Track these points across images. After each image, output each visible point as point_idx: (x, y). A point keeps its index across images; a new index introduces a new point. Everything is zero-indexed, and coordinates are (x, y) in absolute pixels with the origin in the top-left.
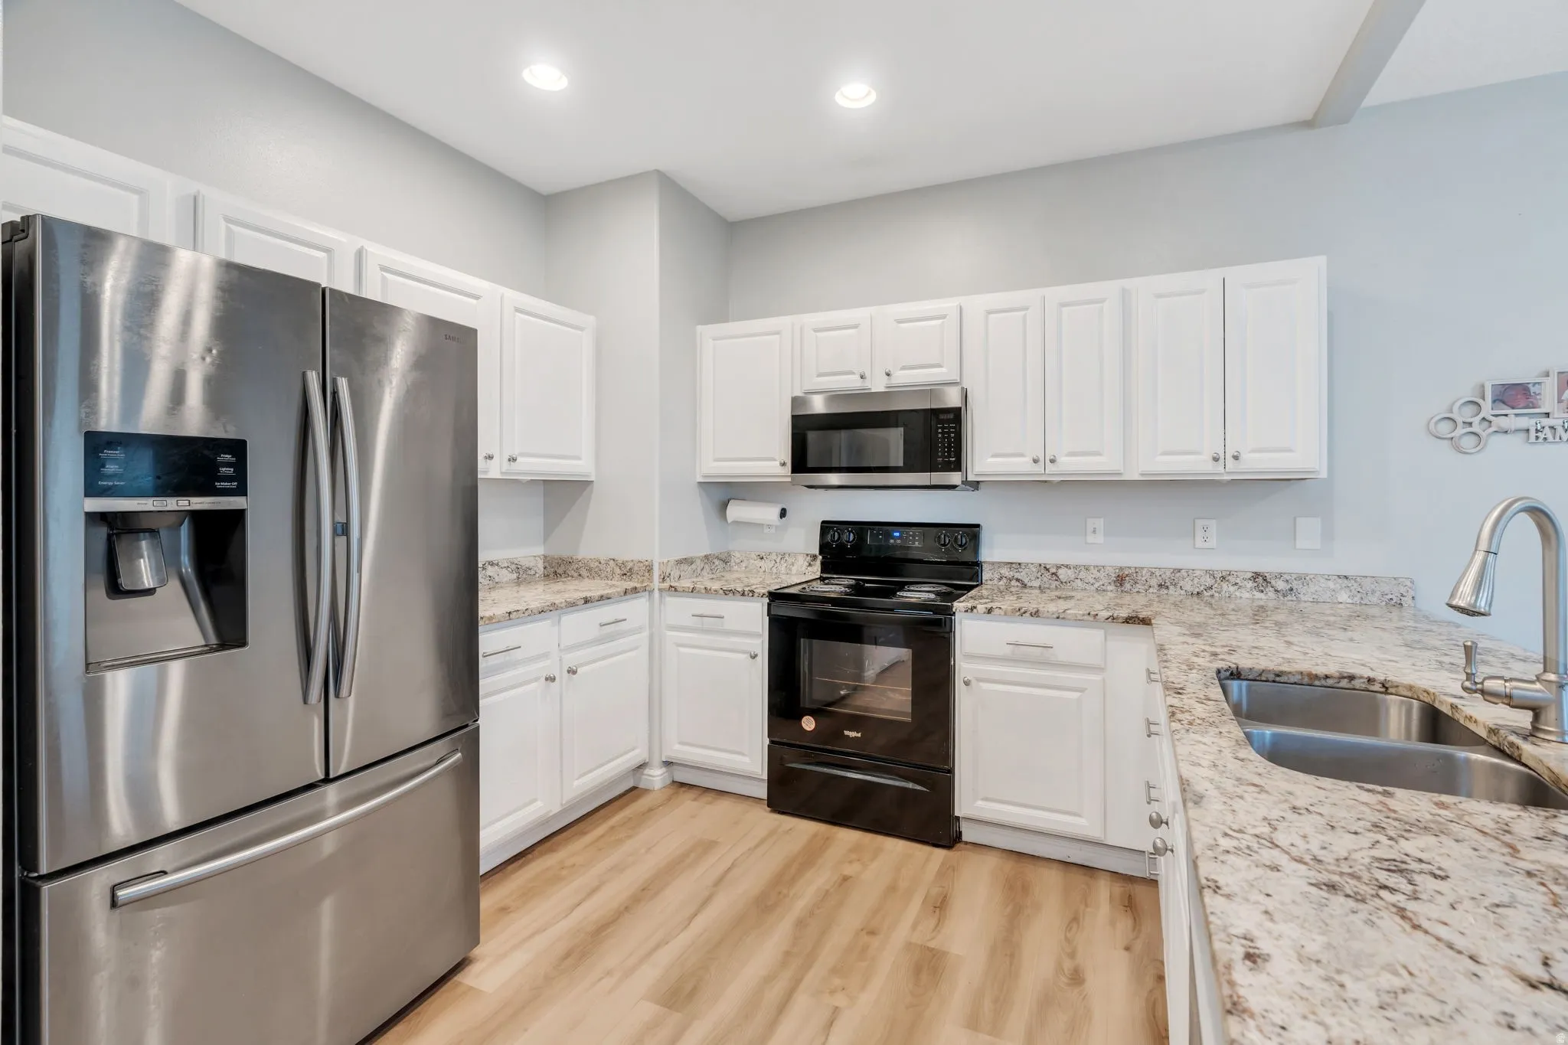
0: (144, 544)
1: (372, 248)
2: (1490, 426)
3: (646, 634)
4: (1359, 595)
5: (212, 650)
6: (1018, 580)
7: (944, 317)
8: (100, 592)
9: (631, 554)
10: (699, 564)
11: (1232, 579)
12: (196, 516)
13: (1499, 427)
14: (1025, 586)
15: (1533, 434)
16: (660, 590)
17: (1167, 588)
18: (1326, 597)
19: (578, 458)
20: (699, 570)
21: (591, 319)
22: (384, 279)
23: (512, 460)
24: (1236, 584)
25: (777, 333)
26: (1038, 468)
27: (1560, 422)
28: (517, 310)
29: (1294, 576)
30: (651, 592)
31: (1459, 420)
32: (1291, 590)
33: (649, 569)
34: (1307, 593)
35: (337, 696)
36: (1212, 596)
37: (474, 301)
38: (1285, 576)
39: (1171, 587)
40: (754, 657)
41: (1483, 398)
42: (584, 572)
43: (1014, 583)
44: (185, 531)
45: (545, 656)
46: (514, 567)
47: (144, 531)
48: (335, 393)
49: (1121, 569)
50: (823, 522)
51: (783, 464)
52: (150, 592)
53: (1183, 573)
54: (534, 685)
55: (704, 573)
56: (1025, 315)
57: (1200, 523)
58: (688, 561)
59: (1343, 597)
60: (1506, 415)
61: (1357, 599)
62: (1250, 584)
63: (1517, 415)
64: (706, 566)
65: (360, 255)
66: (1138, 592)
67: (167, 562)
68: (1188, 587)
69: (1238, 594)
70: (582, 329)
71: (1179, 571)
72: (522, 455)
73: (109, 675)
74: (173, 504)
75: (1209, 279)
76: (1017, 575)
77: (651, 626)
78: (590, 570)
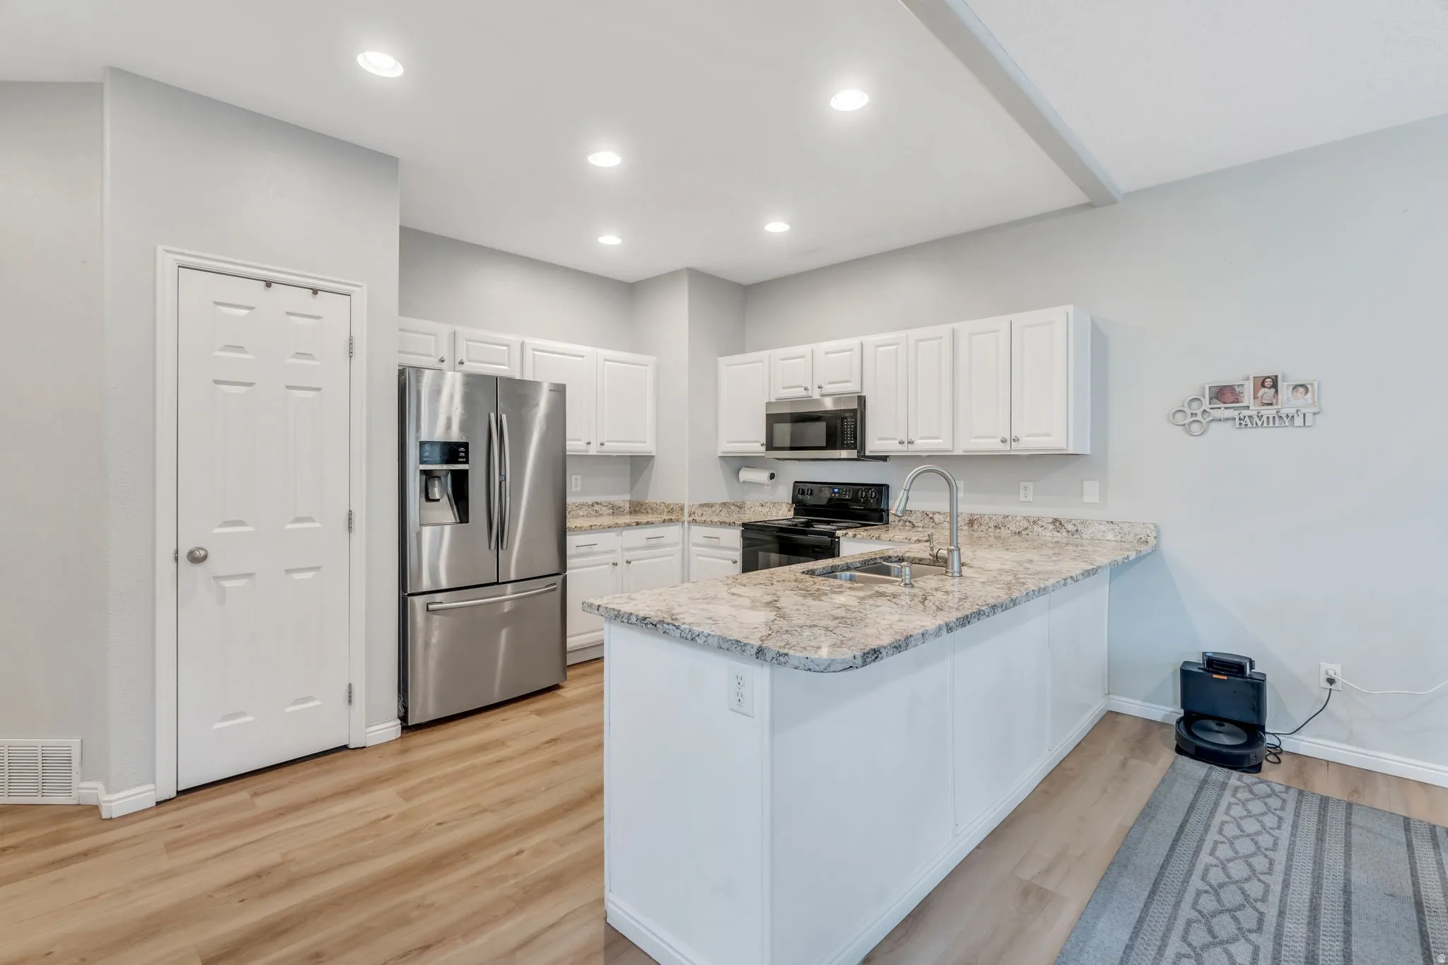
0: (436, 482)
1: (527, 340)
2: (1209, 416)
3: (679, 548)
4: (1120, 535)
5: (458, 523)
6: (910, 522)
7: (852, 350)
8: (423, 499)
9: (672, 499)
10: (718, 508)
11: (1040, 523)
12: (452, 471)
13: (1214, 417)
14: (914, 526)
15: (1237, 422)
16: (689, 522)
17: (1000, 528)
18: (1099, 536)
19: (645, 442)
20: (718, 511)
21: (654, 358)
22: (534, 355)
23: (602, 444)
24: (1042, 526)
25: (761, 361)
26: (904, 447)
27: (1255, 413)
28: (605, 360)
29: (1079, 521)
30: (683, 522)
31: (1189, 412)
32: (1077, 531)
33: (682, 509)
34: (1087, 534)
35: (502, 548)
36: (1027, 534)
37: (580, 359)
38: (1073, 521)
39: (1002, 528)
40: (735, 562)
41: (1204, 397)
42: (649, 511)
43: (907, 524)
44: (449, 476)
45: (613, 551)
46: (611, 506)
47: (436, 477)
48: (501, 421)
49: (972, 515)
50: (796, 482)
51: (762, 445)
52: (438, 500)
53: (1010, 518)
54: (606, 566)
55: (722, 513)
56: (897, 349)
57: (1022, 484)
58: (710, 506)
59: (1110, 536)
60: (1220, 408)
61: (1119, 538)
62: (1051, 527)
63: (1226, 408)
64: (724, 509)
65: (523, 344)
66: (982, 531)
67: (443, 490)
68: (1013, 528)
69: (1044, 533)
70: (646, 365)
71: (1007, 517)
72: (608, 441)
73: (424, 528)
74: (445, 467)
75: (1001, 322)
76: (909, 519)
77: (683, 543)
78: (652, 509)
